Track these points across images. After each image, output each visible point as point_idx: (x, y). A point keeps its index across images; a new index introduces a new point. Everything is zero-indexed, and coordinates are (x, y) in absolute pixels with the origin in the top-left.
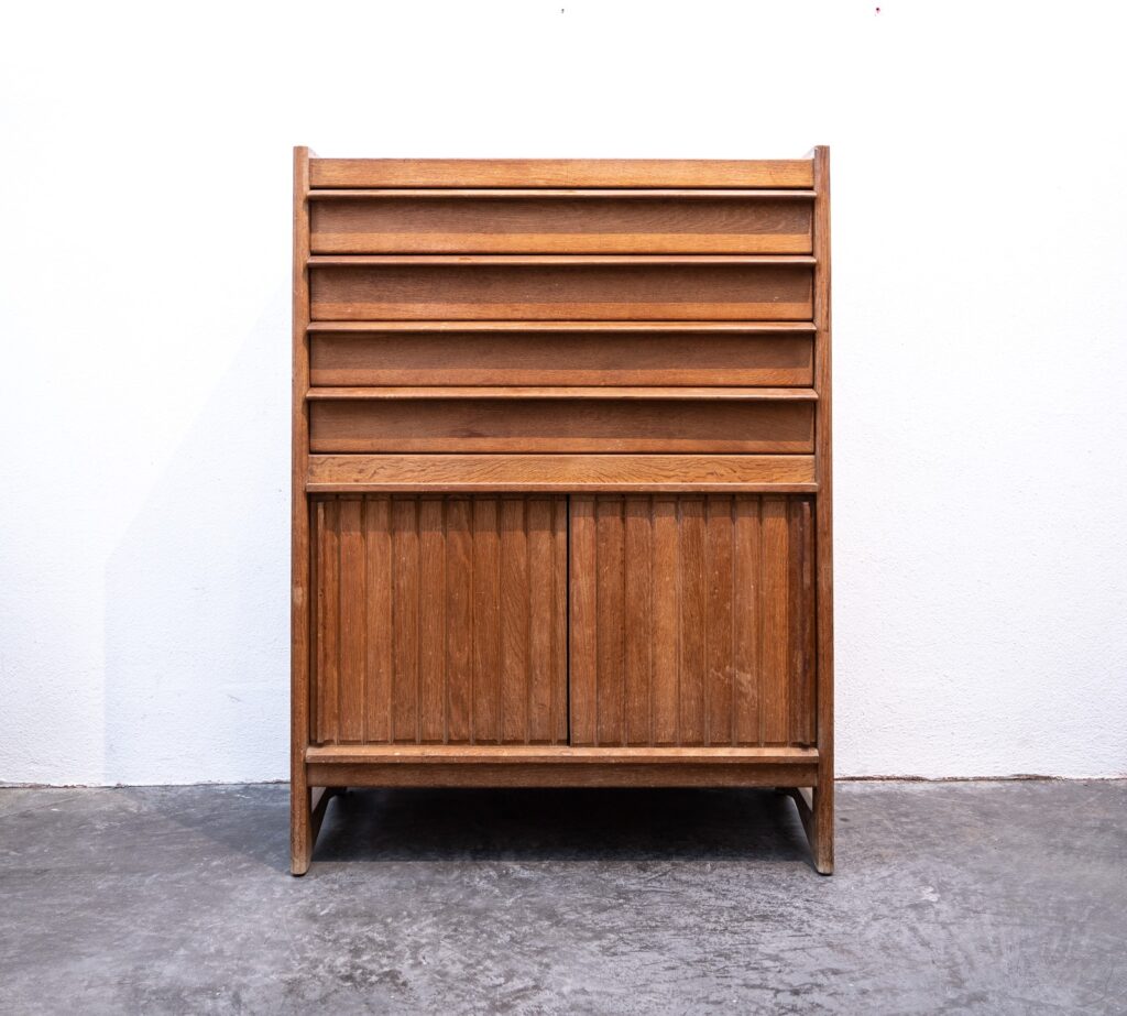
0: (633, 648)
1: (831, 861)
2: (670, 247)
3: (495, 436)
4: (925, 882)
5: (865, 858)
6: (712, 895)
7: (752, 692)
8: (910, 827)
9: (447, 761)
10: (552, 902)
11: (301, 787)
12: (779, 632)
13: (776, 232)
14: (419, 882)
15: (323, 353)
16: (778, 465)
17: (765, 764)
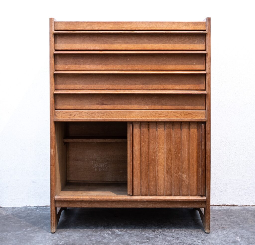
0: (151, 167)
1: (209, 229)
2: (163, 48)
3: (110, 105)
4: (237, 235)
5: (219, 228)
6: (175, 239)
7: (186, 180)
8: (233, 219)
9: (97, 200)
10: (127, 241)
11: (53, 207)
12: (194, 163)
13: (194, 44)
14: (88, 235)
15: (59, 80)
16: (195, 113)
17: (190, 201)
